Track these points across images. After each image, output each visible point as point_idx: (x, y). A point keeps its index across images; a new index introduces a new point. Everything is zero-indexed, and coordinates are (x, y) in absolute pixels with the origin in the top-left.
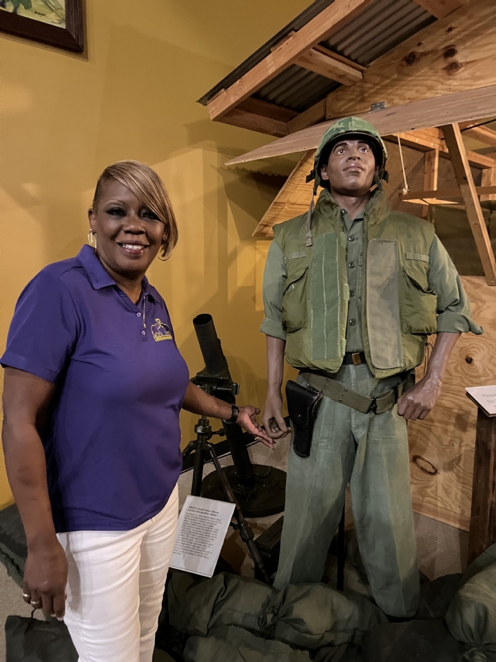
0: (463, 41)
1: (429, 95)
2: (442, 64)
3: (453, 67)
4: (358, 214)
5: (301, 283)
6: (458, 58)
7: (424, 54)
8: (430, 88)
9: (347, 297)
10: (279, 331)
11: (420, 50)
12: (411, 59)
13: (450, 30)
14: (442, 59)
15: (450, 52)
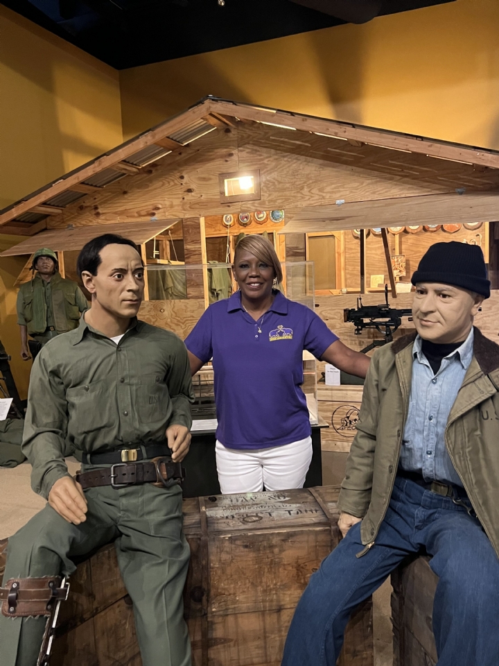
0: (100, 204)
1: (90, 224)
2: (94, 212)
3: (98, 214)
4: (49, 281)
5: (30, 305)
6: (100, 210)
7: (86, 207)
8: (91, 221)
9: (46, 308)
10: (24, 322)
11: (85, 205)
12: (81, 208)
13: (95, 199)
14: (93, 211)
15: (96, 208)
